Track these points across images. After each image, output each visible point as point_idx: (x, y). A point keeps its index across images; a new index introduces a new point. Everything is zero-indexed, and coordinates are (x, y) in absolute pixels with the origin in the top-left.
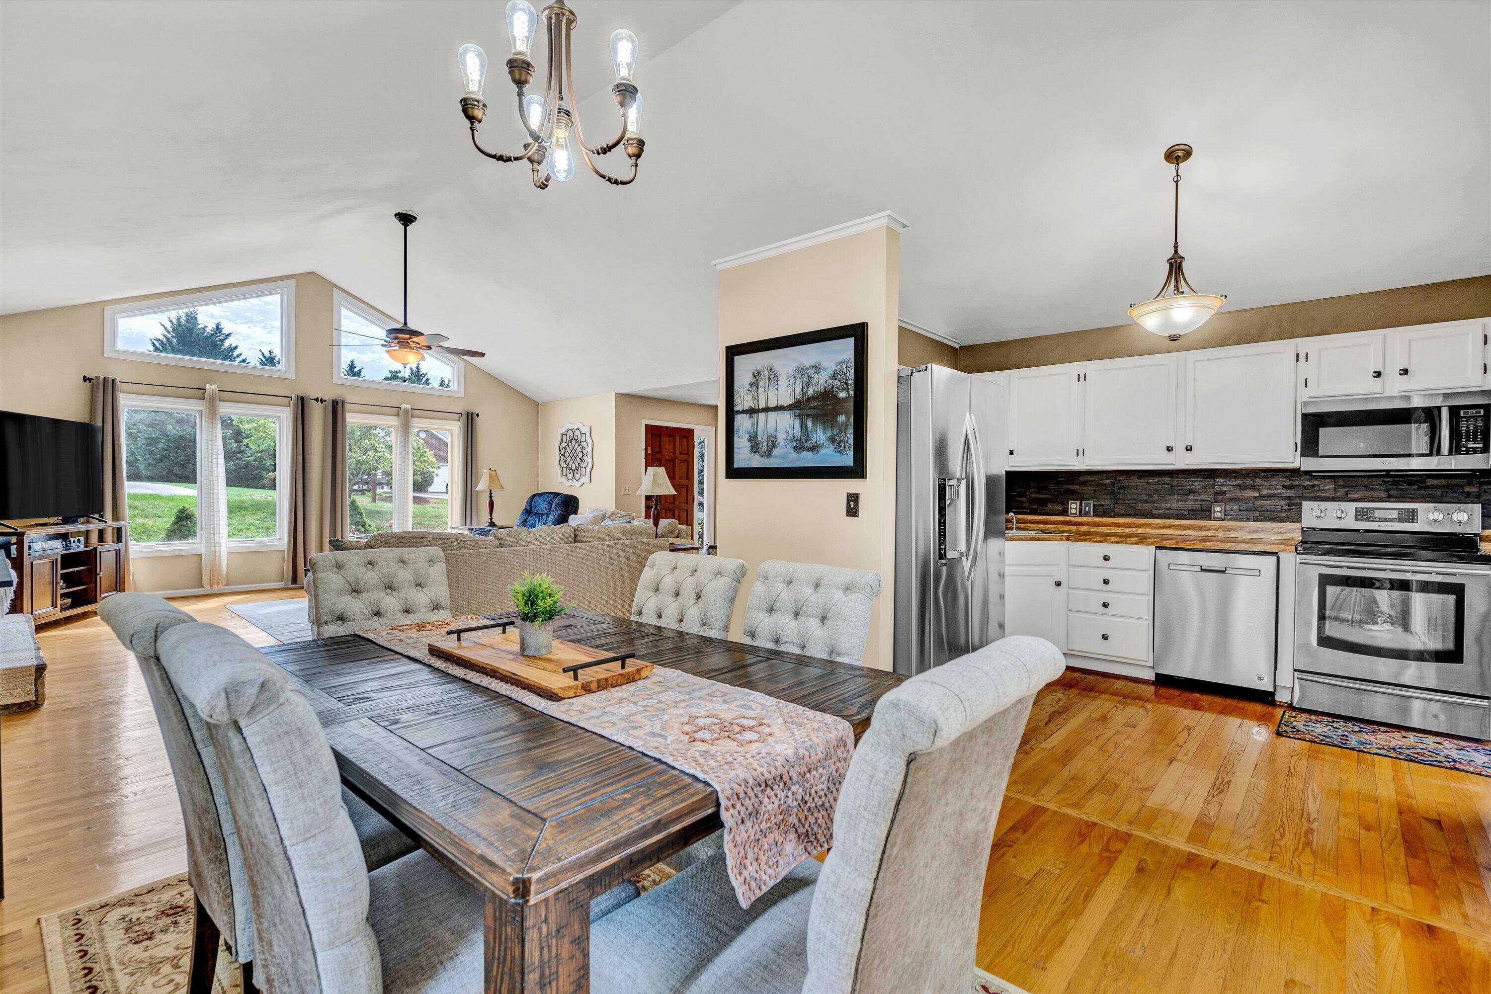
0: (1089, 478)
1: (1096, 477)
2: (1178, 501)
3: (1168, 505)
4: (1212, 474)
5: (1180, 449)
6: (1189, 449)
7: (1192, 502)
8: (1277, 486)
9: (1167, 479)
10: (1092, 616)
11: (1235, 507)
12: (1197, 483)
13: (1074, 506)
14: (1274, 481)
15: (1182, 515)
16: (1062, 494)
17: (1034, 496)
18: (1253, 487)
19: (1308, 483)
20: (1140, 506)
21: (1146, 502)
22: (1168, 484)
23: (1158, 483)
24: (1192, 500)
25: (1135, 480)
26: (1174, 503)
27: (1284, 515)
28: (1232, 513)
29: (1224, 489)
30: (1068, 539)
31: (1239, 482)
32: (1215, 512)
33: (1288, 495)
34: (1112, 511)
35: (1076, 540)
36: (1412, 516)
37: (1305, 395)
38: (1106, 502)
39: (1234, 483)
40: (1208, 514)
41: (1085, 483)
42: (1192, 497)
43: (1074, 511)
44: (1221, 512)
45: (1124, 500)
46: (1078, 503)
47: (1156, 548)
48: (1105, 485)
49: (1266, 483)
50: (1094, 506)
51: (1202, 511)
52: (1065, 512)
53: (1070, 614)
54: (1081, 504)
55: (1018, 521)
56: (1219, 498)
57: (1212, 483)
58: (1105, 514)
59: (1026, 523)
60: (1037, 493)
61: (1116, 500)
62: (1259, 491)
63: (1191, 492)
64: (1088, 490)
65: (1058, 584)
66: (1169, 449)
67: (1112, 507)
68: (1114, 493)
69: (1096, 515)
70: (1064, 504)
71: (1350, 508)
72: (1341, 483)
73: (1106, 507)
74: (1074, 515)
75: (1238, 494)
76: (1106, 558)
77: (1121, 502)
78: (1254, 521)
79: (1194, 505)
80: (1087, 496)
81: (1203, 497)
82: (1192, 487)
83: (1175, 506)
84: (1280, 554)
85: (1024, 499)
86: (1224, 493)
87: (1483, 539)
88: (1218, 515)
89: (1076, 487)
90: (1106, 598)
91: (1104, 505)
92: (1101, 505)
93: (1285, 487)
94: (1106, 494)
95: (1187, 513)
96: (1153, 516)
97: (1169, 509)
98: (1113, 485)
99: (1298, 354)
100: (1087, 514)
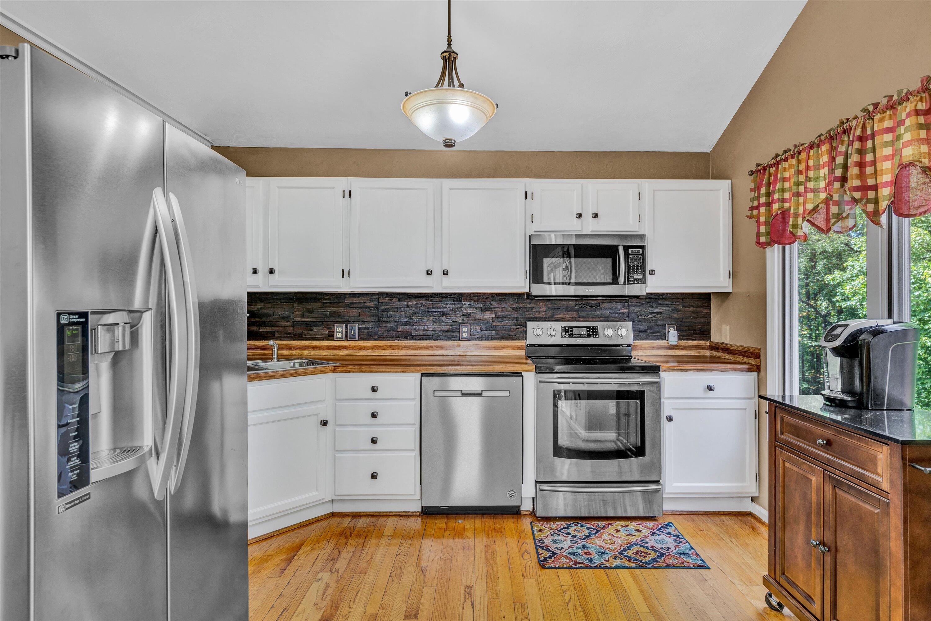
0: (354, 300)
1: (360, 299)
2: (434, 322)
3: (425, 327)
4: (459, 297)
5: (438, 272)
6: (446, 273)
7: (444, 324)
8: (506, 308)
9: (423, 302)
10: (361, 455)
11: (478, 328)
12: (448, 306)
13: (339, 329)
14: (505, 304)
15: (437, 336)
16: (327, 317)
17: (299, 319)
18: (491, 309)
19: (529, 306)
20: (401, 328)
21: (406, 324)
22: (424, 306)
23: (416, 306)
24: (444, 322)
25: (396, 303)
26: (429, 325)
27: (513, 333)
28: (476, 333)
29: (469, 311)
30: (335, 370)
31: (480, 305)
32: (463, 332)
33: (515, 316)
34: (376, 333)
35: (343, 371)
36: (593, 332)
37: (533, 228)
38: (371, 325)
39: (476, 306)
40: (457, 334)
41: (350, 305)
42: (444, 319)
43: (339, 335)
44: (467, 332)
45: (387, 322)
46: (344, 326)
47: (423, 375)
48: (369, 307)
49: (500, 306)
50: (359, 328)
51: (453, 331)
52: (331, 336)
53: (338, 455)
54: (346, 327)
55: (280, 348)
56: (466, 319)
57: (460, 305)
58: (370, 337)
59: (290, 349)
60: (303, 316)
61: (380, 323)
62: (495, 313)
63: (444, 314)
64: (353, 312)
65: (324, 423)
66: (429, 273)
67: (376, 329)
68: (378, 316)
69: (361, 338)
70: (330, 327)
71: (558, 326)
72: (550, 306)
73: (370, 330)
74: (340, 339)
75: (480, 315)
76: (374, 389)
77: (384, 324)
78: (492, 339)
79: (444, 326)
80: (352, 319)
81: (454, 319)
82: (445, 309)
83: (430, 327)
84: (523, 374)
85: (287, 323)
86: (469, 315)
87: (635, 348)
88: (465, 335)
89: (342, 310)
90: (375, 432)
91: (368, 328)
92: (365, 328)
93: (513, 309)
94: (370, 317)
95: (440, 334)
96: (413, 338)
97: (426, 330)
98: (377, 307)
99: (526, 192)
100: (353, 338)
